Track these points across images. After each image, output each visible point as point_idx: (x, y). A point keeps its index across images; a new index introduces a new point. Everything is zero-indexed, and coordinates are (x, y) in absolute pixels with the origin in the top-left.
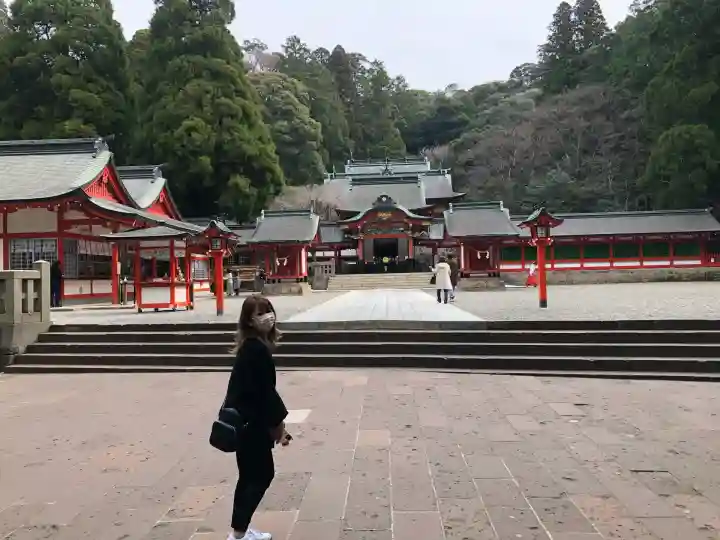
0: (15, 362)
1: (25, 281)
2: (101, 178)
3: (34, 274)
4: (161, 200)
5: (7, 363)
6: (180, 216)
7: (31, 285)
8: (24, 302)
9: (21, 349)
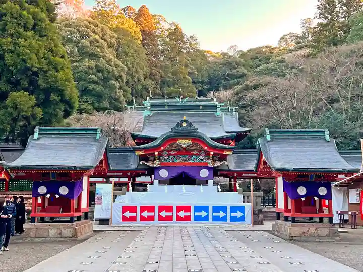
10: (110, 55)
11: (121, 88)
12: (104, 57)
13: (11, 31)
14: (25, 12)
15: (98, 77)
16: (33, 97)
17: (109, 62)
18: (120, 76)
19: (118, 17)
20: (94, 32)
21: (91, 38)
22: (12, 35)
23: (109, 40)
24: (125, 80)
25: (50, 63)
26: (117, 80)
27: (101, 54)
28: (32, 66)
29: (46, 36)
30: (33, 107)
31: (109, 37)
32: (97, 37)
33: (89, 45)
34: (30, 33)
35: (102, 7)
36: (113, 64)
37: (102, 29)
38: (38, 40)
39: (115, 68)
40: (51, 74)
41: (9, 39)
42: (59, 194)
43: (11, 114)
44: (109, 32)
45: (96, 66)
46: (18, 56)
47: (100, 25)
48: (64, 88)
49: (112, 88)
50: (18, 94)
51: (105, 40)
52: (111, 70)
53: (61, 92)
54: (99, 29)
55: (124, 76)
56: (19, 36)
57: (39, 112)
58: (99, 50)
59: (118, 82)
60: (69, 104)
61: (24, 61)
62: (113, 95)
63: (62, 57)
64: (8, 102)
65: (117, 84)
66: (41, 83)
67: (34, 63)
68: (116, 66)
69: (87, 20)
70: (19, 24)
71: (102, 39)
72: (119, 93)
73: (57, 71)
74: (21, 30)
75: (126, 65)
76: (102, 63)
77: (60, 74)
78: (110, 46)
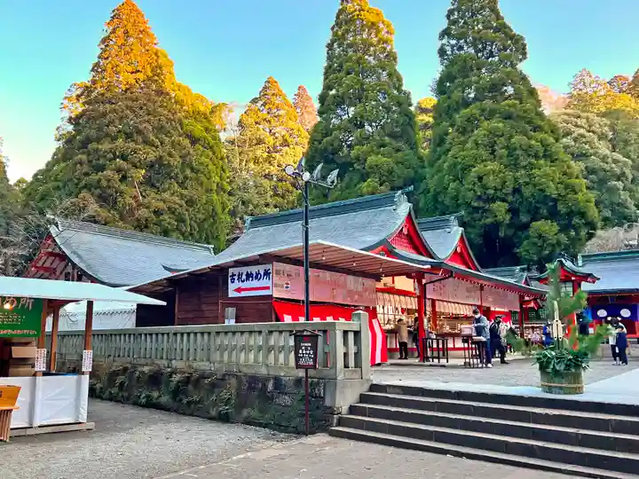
0: (339, 424)
1: (345, 333)
2: (402, 230)
3: (353, 325)
4: (459, 250)
5: (331, 425)
6: (478, 267)
7: (351, 336)
8: (346, 355)
9: (345, 409)
10: (604, 148)
11: (624, 189)
12: (595, 154)
13: (524, 163)
14: (533, 142)
15: (592, 181)
16: (555, 224)
17: (604, 159)
18: (623, 174)
19: (605, 96)
20: (577, 126)
21: (574, 135)
22: (525, 167)
23: (599, 130)
24: (630, 177)
25: (567, 187)
26: (618, 179)
27: (591, 151)
28: (551, 194)
29: (556, 159)
30: (556, 234)
31: (598, 126)
32: (582, 131)
33: (573, 143)
34: (542, 162)
35: (580, 90)
36: (610, 160)
37: (587, 119)
38: (551, 166)
39: (613, 165)
40: (570, 198)
41: (523, 172)
42: (620, 316)
43: (535, 244)
44: (597, 119)
45: (586, 168)
46: (535, 185)
47: (582, 114)
48: (585, 210)
49: (613, 190)
50: (539, 223)
51: (593, 132)
52: (608, 169)
53: (582, 215)
54: (585, 121)
55: (628, 171)
56: (532, 166)
57: (563, 238)
58: (587, 147)
59: (620, 183)
60: (592, 226)
61: (541, 190)
62: (616, 200)
63: (577, 178)
64: (531, 232)
65: (620, 185)
66: (561, 208)
67: (552, 190)
68: (615, 161)
69: (565, 114)
70: (529, 155)
71: (589, 132)
72: (624, 195)
73: (576, 193)
74: (533, 161)
75: (629, 157)
76: (594, 161)
77: (580, 196)
78: (602, 137)
